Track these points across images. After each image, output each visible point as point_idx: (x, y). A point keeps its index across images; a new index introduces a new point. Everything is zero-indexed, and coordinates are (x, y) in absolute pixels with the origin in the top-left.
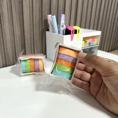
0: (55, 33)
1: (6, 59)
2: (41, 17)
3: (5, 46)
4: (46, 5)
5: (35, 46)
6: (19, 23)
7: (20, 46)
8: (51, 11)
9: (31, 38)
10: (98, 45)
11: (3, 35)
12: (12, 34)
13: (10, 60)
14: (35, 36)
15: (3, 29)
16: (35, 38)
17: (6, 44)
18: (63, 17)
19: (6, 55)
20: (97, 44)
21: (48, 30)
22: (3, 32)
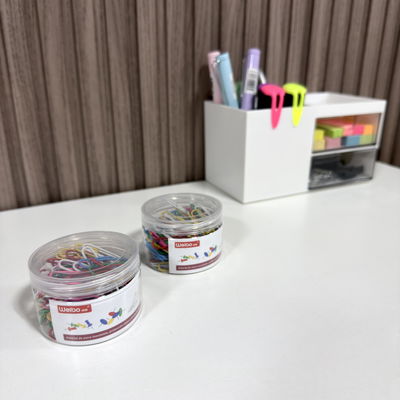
0: (228, 104)
1: (88, 176)
2: (190, 59)
3: (88, 141)
4: (206, 23)
5: (172, 144)
6: (125, 79)
7: (130, 141)
8: (223, 40)
9: (159, 119)
10: (377, 147)
11: (84, 109)
12: (107, 108)
13: (100, 178)
14: (171, 115)
15: (83, 94)
16: (171, 121)
17: (91, 137)
18: (254, 56)
19: (90, 164)
20: (374, 144)
21: (210, 97)
22: (83, 101)
